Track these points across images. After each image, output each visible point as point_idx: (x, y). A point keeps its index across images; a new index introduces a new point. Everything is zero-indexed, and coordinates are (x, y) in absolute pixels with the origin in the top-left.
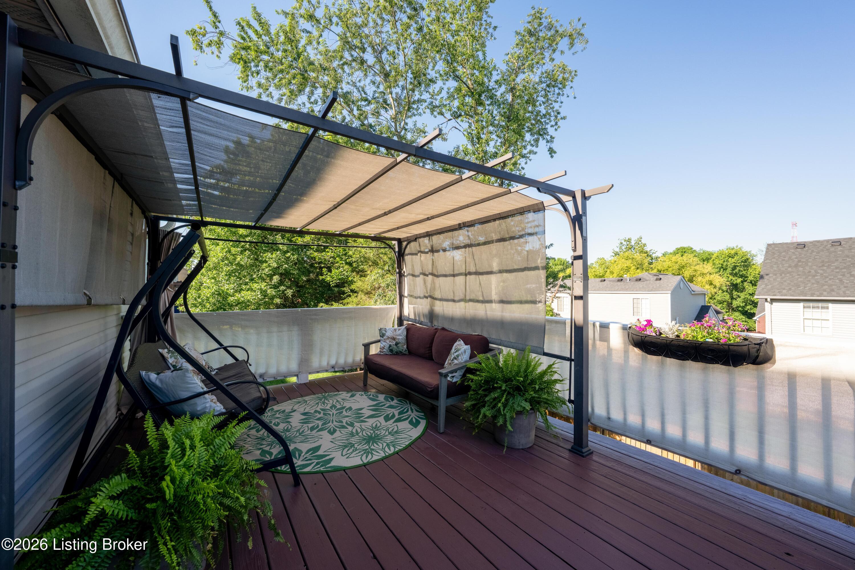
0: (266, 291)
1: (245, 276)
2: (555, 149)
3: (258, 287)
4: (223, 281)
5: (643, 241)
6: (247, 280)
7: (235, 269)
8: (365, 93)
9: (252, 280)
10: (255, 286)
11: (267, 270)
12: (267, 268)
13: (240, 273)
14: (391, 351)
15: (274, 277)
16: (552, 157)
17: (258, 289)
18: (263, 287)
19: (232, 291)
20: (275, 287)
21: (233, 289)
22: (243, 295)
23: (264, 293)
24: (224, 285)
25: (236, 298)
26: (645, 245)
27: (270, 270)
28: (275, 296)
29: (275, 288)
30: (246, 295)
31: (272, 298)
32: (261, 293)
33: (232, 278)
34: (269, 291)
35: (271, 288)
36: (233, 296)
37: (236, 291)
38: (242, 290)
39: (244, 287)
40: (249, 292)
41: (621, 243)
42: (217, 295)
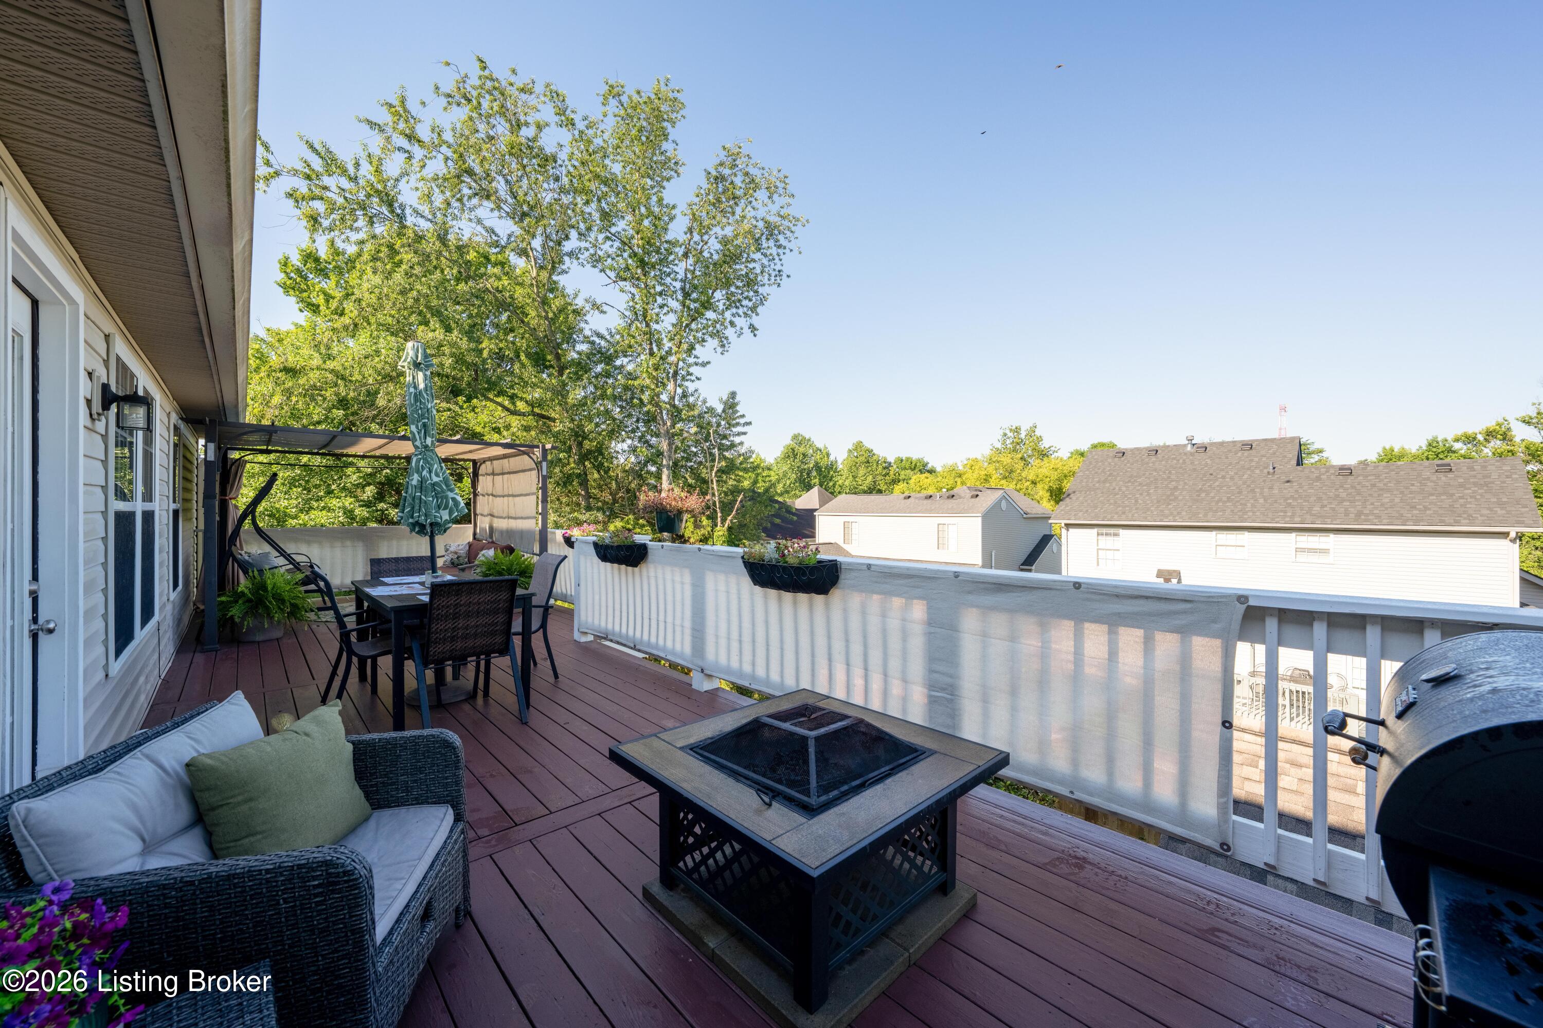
0: (352, 511)
1: (316, 486)
2: (756, 326)
3: (338, 505)
4: (279, 495)
5: (1038, 433)
6: (322, 494)
7: (299, 475)
8: (496, 235)
9: (329, 492)
10: (334, 503)
11: (355, 477)
12: (354, 473)
13: (307, 482)
14: (453, 563)
15: (367, 488)
16: (755, 335)
17: (339, 508)
18: (347, 504)
19: (294, 510)
20: (367, 504)
21: (296, 506)
22: (313, 516)
23: (349, 514)
24: (279, 501)
25: (301, 522)
26: (1040, 439)
27: (361, 477)
28: (368, 518)
29: (369, 507)
30: (319, 517)
31: (364, 521)
32: (345, 513)
33: (295, 489)
34: (357, 512)
35: (360, 506)
36: (296, 517)
37: (301, 511)
38: (311, 508)
39: (315, 504)
40: (324, 512)
41: (1005, 435)
42: (268, 515)
